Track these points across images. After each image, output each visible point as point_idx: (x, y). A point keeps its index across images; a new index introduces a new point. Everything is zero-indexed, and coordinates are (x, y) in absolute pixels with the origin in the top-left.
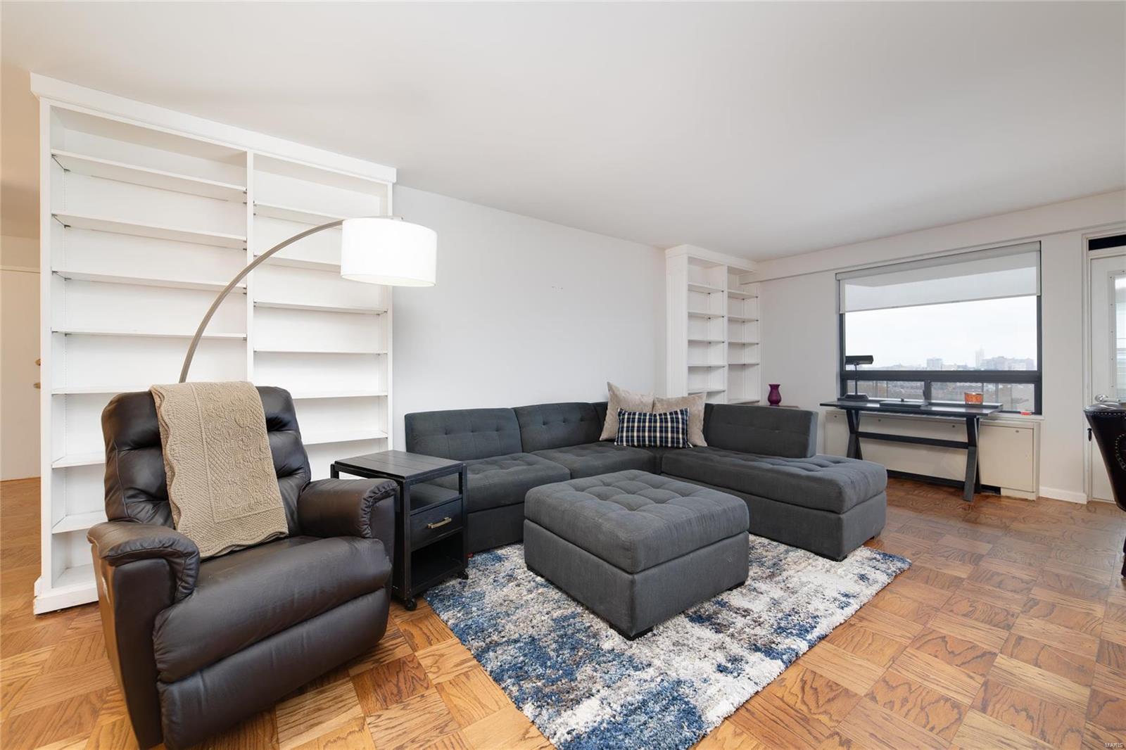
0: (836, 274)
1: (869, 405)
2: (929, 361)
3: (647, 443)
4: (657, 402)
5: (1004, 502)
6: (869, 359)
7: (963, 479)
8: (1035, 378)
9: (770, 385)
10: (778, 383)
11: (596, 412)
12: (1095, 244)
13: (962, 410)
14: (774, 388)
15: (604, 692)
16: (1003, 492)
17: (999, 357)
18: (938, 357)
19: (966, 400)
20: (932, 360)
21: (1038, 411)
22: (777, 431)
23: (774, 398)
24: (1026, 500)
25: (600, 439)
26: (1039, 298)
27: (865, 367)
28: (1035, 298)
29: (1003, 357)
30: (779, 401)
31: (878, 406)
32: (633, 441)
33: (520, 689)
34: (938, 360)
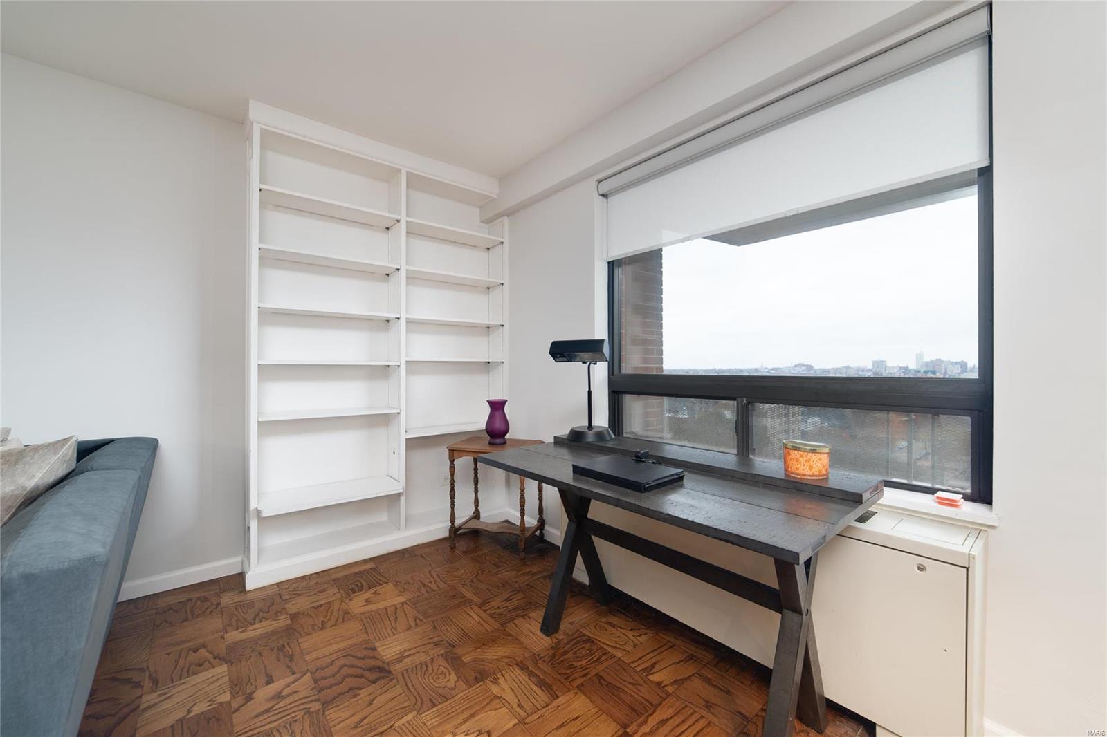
0: (600, 181)
2: (875, 363)
9: (485, 402)
10: (505, 398)
14: (497, 407)
17: (937, 360)
18: (882, 360)
20: (877, 362)
23: (497, 425)
29: (940, 359)
30: (506, 432)
34: (882, 361)
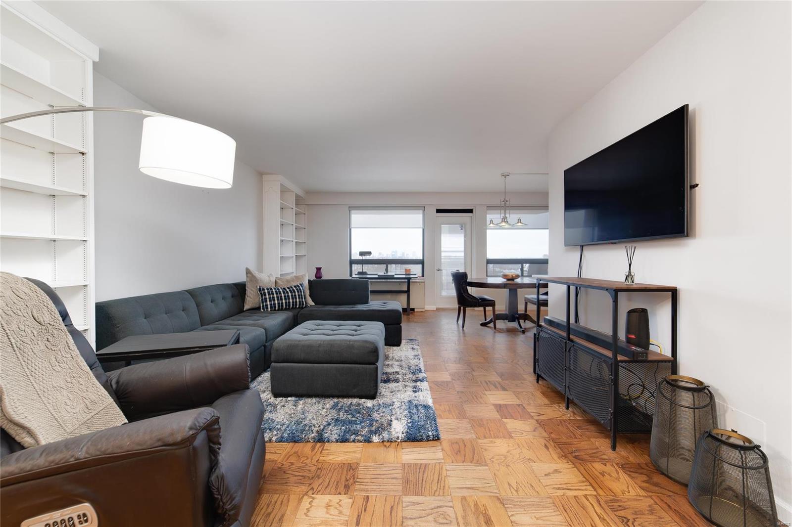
0: (349, 207)
1: (368, 276)
3: (284, 307)
4: (278, 280)
5: (416, 314)
6: (369, 253)
7: (406, 307)
8: (422, 262)
9: (316, 268)
10: (321, 267)
11: (239, 290)
12: (438, 211)
13: (404, 276)
14: (319, 269)
15: (393, 418)
16: (416, 310)
19: (406, 272)
21: (423, 276)
22: (353, 292)
23: (318, 275)
24: (422, 312)
25: (244, 310)
26: (423, 230)
27: (367, 257)
28: (421, 230)
30: (321, 277)
31: (377, 276)
32: (275, 307)
33: (362, 436)
